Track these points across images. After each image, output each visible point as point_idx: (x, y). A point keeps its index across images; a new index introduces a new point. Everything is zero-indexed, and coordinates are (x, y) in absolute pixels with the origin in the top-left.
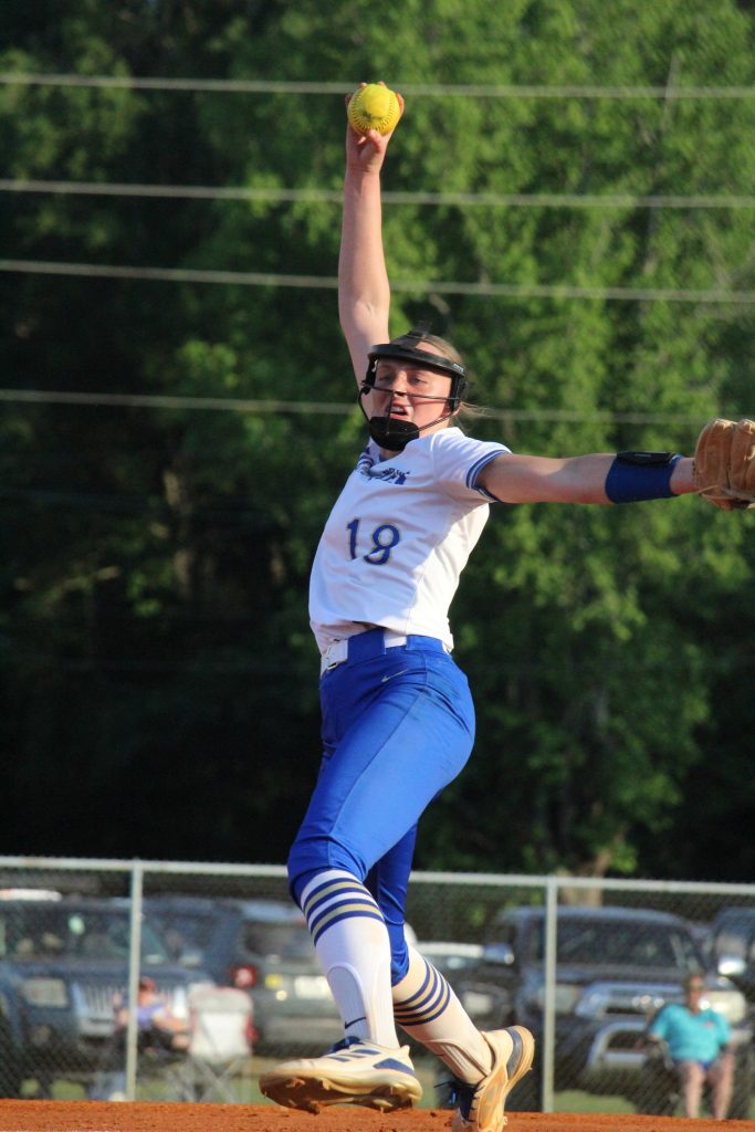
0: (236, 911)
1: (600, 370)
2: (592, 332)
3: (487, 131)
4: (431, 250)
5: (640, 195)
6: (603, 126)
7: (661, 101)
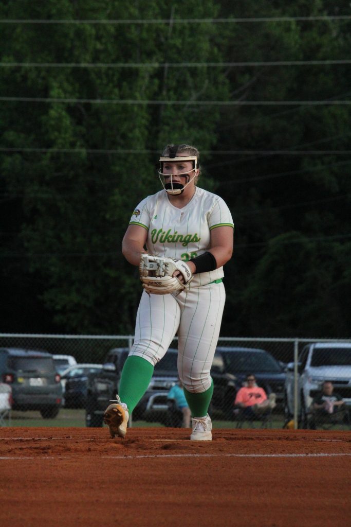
0: (6, 352)
1: (146, 133)
2: (143, 118)
3: (98, 38)
4: (77, 85)
5: (160, 63)
6: (145, 35)
7: (168, 24)
